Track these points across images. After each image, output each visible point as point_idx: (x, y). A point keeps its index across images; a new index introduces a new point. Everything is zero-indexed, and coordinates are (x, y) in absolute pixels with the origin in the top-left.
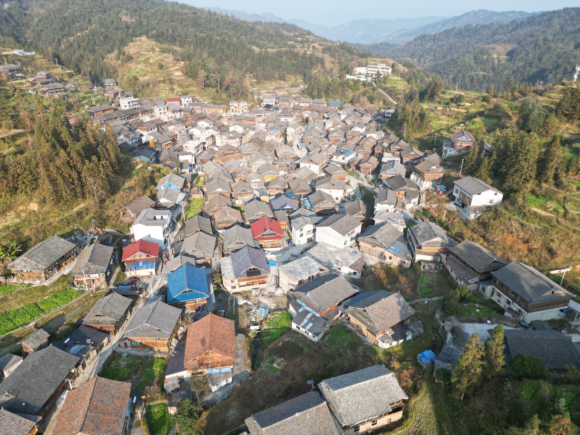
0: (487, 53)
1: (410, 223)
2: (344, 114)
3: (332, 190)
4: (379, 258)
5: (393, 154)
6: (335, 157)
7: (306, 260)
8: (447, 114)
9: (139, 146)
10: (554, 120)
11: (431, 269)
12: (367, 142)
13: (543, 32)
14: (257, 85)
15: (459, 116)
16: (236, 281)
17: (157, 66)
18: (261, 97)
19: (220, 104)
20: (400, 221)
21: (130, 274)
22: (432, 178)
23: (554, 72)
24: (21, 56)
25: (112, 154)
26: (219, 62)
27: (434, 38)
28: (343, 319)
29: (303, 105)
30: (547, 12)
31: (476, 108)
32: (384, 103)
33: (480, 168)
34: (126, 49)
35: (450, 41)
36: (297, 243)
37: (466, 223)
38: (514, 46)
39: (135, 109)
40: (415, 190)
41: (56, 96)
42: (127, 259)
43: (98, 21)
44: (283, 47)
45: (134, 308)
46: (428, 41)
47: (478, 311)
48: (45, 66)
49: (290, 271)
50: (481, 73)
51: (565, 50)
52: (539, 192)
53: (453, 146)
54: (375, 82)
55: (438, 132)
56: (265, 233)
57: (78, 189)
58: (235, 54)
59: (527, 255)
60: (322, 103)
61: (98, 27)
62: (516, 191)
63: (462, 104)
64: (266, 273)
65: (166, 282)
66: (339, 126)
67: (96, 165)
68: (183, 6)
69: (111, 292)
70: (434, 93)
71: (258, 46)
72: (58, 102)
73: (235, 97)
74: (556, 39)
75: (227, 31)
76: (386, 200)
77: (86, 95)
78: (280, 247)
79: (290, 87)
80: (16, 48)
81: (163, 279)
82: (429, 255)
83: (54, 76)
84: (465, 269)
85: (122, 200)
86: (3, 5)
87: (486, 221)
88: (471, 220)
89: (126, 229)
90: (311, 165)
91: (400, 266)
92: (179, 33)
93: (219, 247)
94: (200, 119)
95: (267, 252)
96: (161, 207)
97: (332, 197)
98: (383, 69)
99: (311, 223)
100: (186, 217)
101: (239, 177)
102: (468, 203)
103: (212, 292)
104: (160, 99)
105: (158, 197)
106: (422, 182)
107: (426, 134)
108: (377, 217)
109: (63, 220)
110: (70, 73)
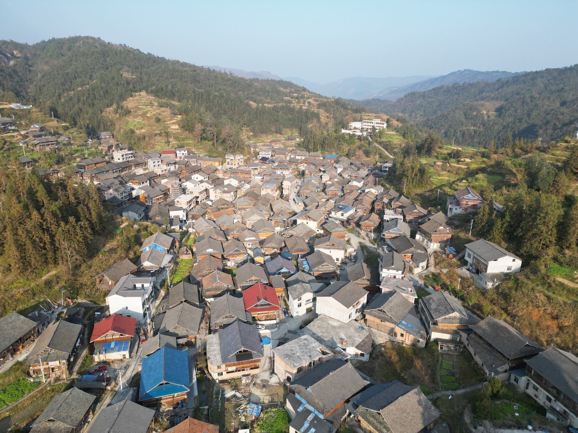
0: (476, 109)
1: (421, 292)
2: (340, 167)
3: (332, 251)
4: (389, 334)
5: (395, 212)
6: (333, 213)
7: (306, 339)
8: (448, 169)
9: (129, 200)
11: (450, 350)
12: (366, 197)
13: (528, 90)
14: (254, 138)
15: (460, 172)
16: (223, 366)
17: (154, 120)
18: (257, 150)
19: (216, 157)
20: (410, 289)
22: (440, 239)
23: (544, 128)
24: (17, 110)
25: (93, 213)
26: (217, 116)
27: (424, 95)
28: (352, 420)
29: (299, 158)
30: (530, 73)
31: (477, 164)
32: (380, 157)
33: (492, 230)
34: (125, 104)
35: (439, 98)
36: (294, 315)
37: (484, 292)
38: (502, 102)
39: (128, 161)
40: (423, 252)
41: (48, 149)
42: (97, 339)
43: (99, 77)
44: (280, 103)
45: (99, 405)
46: (418, 98)
47: (517, 414)
48: (40, 119)
49: (287, 356)
50: (472, 128)
51: (552, 108)
52: (562, 260)
53: (458, 203)
54: (371, 136)
55: (440, 187)
56: (258, 303)
57: (50, 255)
58: (233, 108)
59: (558, 334)
60: (319, 156)
61: (99, 82)
62: (536, 258)
63: (462, 160)
64: (259, 356)
65: (140, 369)
66: (336, 180)
67: (73, 226)
68: (184, 65)
69: (70, 386)
70: (431, 148)
71: (255, 102)
72: (48, 155)
73: (231, 150)
74: (542, 97)
75: (225, 87)
76: (393, 265)
77: (79, 148)
78: (275, 319)
79: (286, 140)
80: (14, 102)
81: (138, 363)
82: (447, 333)
83: (49, 129)
84: (491, 353)
85: (100, 265)
86: (9, 62)
87: (506, 291)
88: (489, 290)
89: (102, 299)
90: (308, 221)
91: (414, 345)
92: (178, 89)
93: (206, 320)
94: (194, 172)
95: (260, 327)
96: (144, 272)
97: (332, 258)
98: (379, 124)
99: (311, 290)
100: (171, 283)
101: (232, 235)
102: (484, 270)
103: (195, 380)
104: (155, 151)
105: (142, 260)
106: (429, 243)
107: (427, 190)
108: (383, 285)
109: (27, 291)
110: (65, 126)
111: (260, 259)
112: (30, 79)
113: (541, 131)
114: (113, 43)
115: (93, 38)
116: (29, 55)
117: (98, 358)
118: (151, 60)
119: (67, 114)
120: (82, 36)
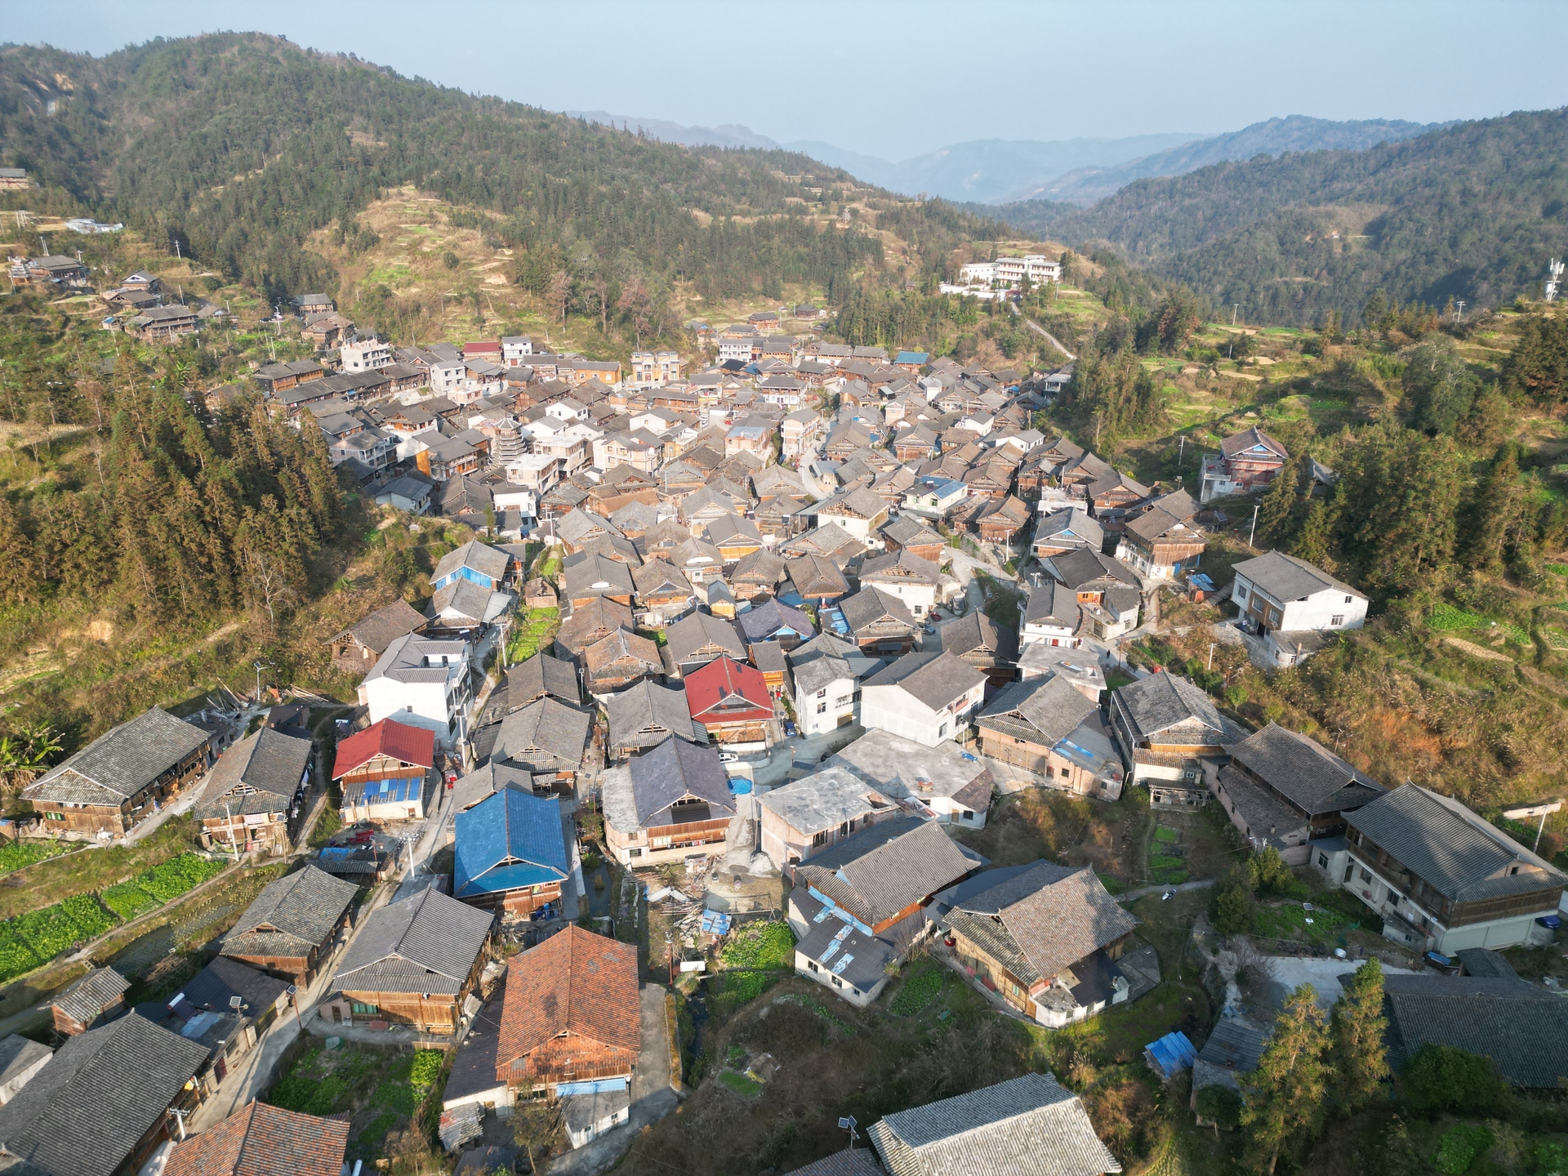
0: (1312, 227)
1: (1116, 677)
2: (934, 385)
3: (905, 587)
4: (1035, 772)
5: (1069, 492)
6: (910, 498)
7: (834, 777)
8: (1211, 385)
9: (387, 469)
10: (1498, 402)
11: (1176, 803)
12: (997, 458)
13: (1459, 173)
14: (705, 310)
15: (1244, 390)
16: (643, 835)
17: (440, 262)
18: (715, 341)
19: (607, 359)
20: (1090, 670)
21: (355, 815)
22: (1174, 555)
23: (1493, 277)
24: (86, 236)
25: (316, 491)
26: (606, 250)
27: (1170, 190)
28: (937, 942)
29: (827, 361)
30: (1466, 124)
31: (1288, 371)
32: (1042, 358)
33: (1303, 528)
34: (362, 218)
35: (1214, 197)
36: (809, 731)
37: (1270, 677)
38: (1385, 208)
39: (381, 371)
40: (1130, 587)
41: (174, 337)
42: (349, 774)
43: (289, 145)
44: (774, 213)
45: (363, 909)
46: (1156, 196)
47: (1309, 921)
48: (146, 260)
49: (791, 809)
50: (1299, 279)
51: (1520, 220)
52: (1464, 595)
53: (1228, 469)
54: (1017, 301)
55: (1187, 432)
56: (722, 702)
57: (223, 584)
58: (648, 229)
59: (1439, 766)
60: (878, 356)
61: (290, 160)
62: (1402, 593)
63: (1251, 360)
64: (725, 813)
65: (450, 838)
66: (921, 417)
67: (273, 519)
68: (514, 109)
69: (300, 863)
70: (1175, 331)
71: (707, 210)
72: (176, 354)
73: (646, 342)
74: (1494, 191)
75: (625, 171)
76: (1050, 613)
77: (253, 336)
78: (763, 741)
79: (791, 314)
80: (74, 215)
81: (444, 828)
82: (1171, 765)
83: (170, 285)
84: (1270, 804)
85: (339, 613)
86: (45, 105)
87: (1324, 671)
88: (1283, 671)
89: (348, 691)
90: (847, 518)
91: (1092, 795)
92: (502, 177)
93: (597, 741)
94: (551, 397)
95: (727, 757)
96: (445, 630)
97: (904, 606)
98: (1038, 267)
99: (849, 674)
100: (510, 660)
101: (654, 550)
102: (1274, 624)
103: (577, 864)
104: (448, 344)
105: (436, 605)
106: (1148, 565)
107: (1154, 440)
108: (1026, 661)
109: (178, 665)
110: (211, 278)
111: (725, 609)
112: (104, 154)
113: (1484, 287)
114: (322, 50)
115: (266, 38)
116: (95, 86)
117: (352, 814)
118: (424, 96)
119: (211, 246)
120: (237, 30)
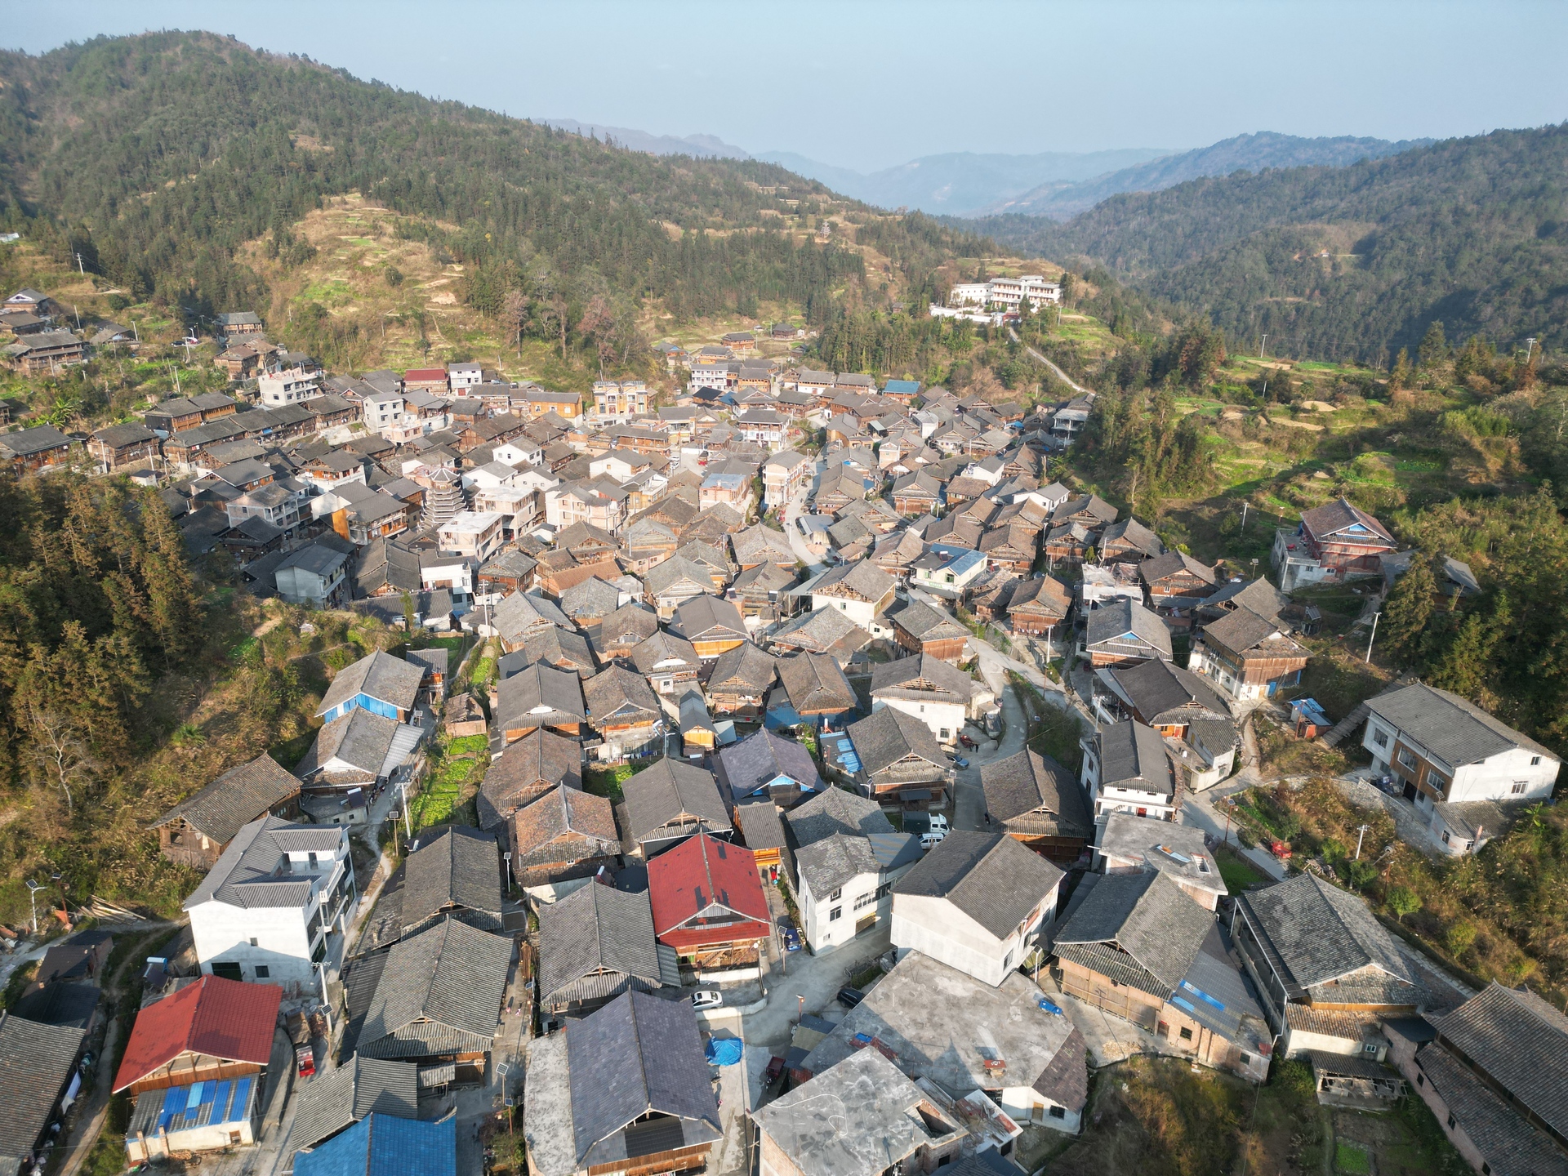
0: (1301, 246)
2: (930, 421)
3: (928, 705)
4: (1140, 1025)
5: (1117, 574)
6: (921, 572)
7: (866, 1069)
8: (1263, 435)
9: (300, 527)
11: (1358, 1098)
12: (1017, 519)
13: (1445, 191)
14: (675, 329)
15: (1302, 442)
17: (382, 278)
18: (687, 365)
19: (565, 389)
20: (1198, 860)
21: (145, 1149)
22: (1269, 672)
23: (1496, 301)
25: (159, 601)
26: (567, 265)
27: (1149, 205)
29: (808, 389)
31: (1352, 420)
32: (1046, 389)
33: (1450, 650)
34: (299, 228)
35: (1193, 213)
36: (819, 945)
37: (1439, 869)
38: (1373, 226)
39: (304, 405)
40: (1219, 716)
41: (57, 369)
42: (141, 1079)
43: (227, 149)
44: (750, 226)
46: (1134, 212)
48: (41, 276)
49: (806, 1142)
50: (1290, 299)
51: (1516, 242)
53: (1314, 550)
54: (1016, 326)
55: (1243, 493)
56: (700, 914)
58: (615, 242)
60: (864, 385)
61: (225, 165)
63: (1307, 404)
64: (705, 1133)
66: (920, 460)
67: (80, 658)
68: (476, 114)
70: (1198, 365)
71: (677, 222)
72: (57, 389)
73: (611, 369)
74: (1487, 210)
75: (591, 181)
76: (1138, 773)
77: (155, 365)
78: (755, 965)
79: (767, 334)
81: (281, 1169)
82: (1343, 1034)
83: (64, 304)
84: (1515, 1126)
85: (176, 777)
88: (1456, 861)
89: (174, 902)
90: (848, 601)
91: (1228, 1069)
92: (458, 185)
93: (524, 971)
94: (501, 435)
95: (706, 996)
96: (327, 791)
97: (927, 729)
98: (1038, 290)
99: (873, 863)
100: (416, 823)
101: (613, 648)
102: (1437, 791)
104: (387, 372)
105: (320, 750)
106: (1236, 683)
107: (1199, 499)
108: (1111, 843)
110: (117, 296)
111: (700, 737)
112: (31, 155)
113: (1488, 311)
114: (273, 51)
115: (213, 37)
116: (28, 85)
117: (140, 1148)
118: (380, 98)
119: (123, 259)
120: (183, 29)
